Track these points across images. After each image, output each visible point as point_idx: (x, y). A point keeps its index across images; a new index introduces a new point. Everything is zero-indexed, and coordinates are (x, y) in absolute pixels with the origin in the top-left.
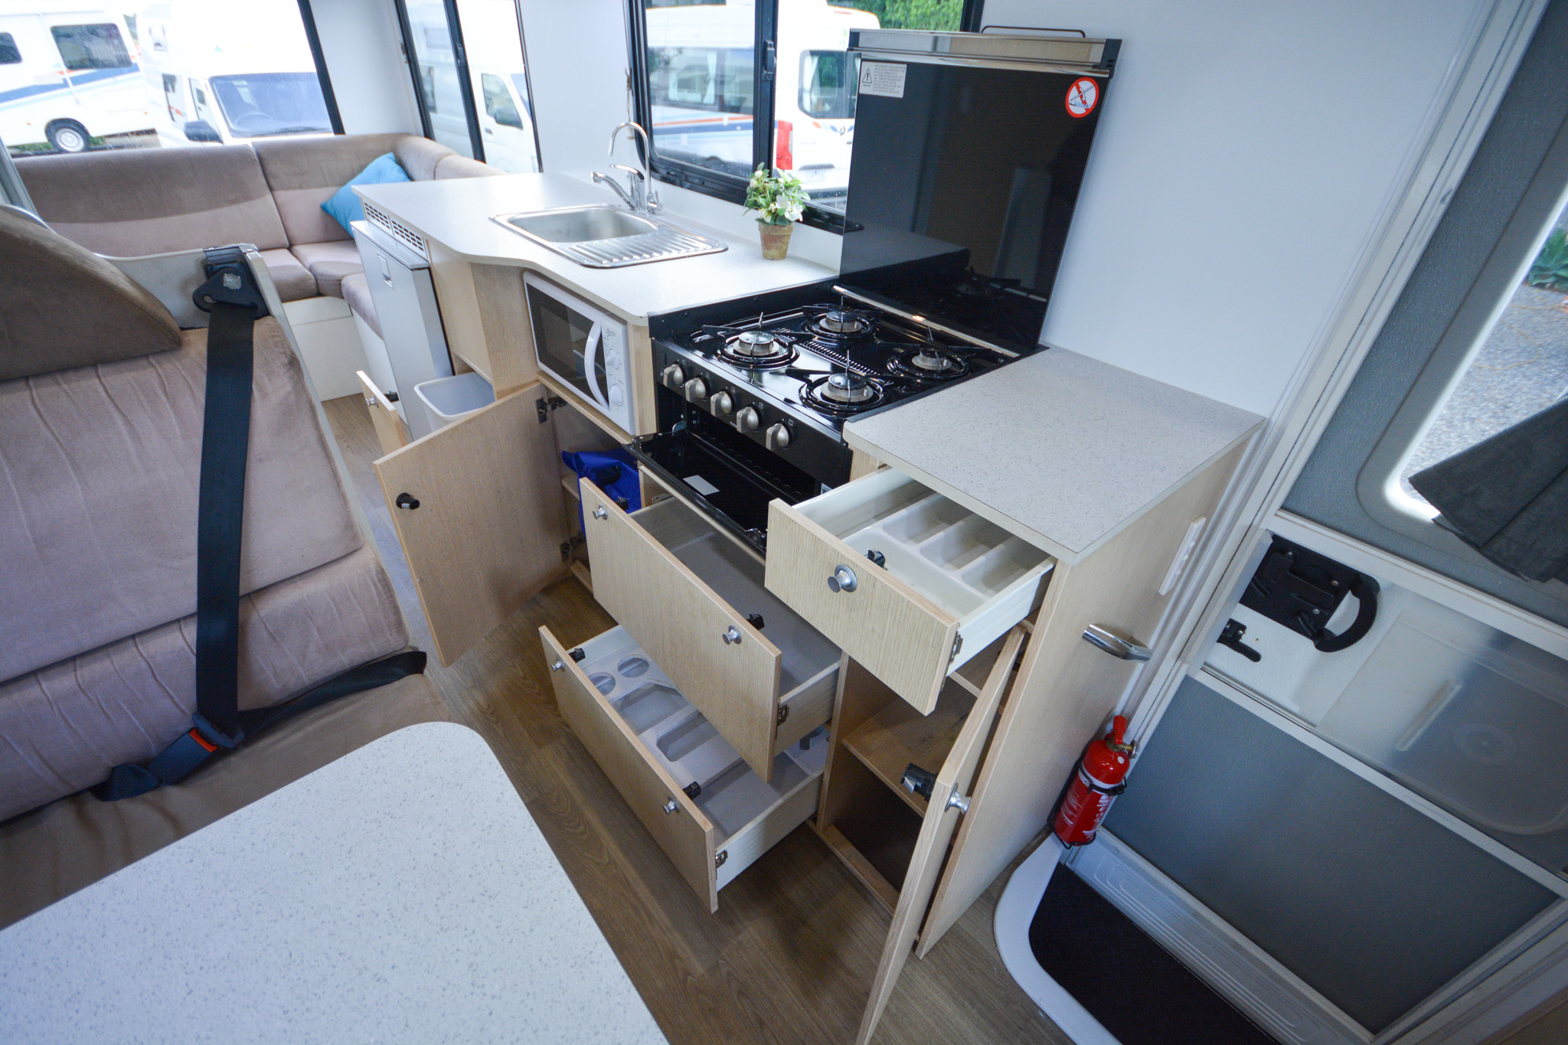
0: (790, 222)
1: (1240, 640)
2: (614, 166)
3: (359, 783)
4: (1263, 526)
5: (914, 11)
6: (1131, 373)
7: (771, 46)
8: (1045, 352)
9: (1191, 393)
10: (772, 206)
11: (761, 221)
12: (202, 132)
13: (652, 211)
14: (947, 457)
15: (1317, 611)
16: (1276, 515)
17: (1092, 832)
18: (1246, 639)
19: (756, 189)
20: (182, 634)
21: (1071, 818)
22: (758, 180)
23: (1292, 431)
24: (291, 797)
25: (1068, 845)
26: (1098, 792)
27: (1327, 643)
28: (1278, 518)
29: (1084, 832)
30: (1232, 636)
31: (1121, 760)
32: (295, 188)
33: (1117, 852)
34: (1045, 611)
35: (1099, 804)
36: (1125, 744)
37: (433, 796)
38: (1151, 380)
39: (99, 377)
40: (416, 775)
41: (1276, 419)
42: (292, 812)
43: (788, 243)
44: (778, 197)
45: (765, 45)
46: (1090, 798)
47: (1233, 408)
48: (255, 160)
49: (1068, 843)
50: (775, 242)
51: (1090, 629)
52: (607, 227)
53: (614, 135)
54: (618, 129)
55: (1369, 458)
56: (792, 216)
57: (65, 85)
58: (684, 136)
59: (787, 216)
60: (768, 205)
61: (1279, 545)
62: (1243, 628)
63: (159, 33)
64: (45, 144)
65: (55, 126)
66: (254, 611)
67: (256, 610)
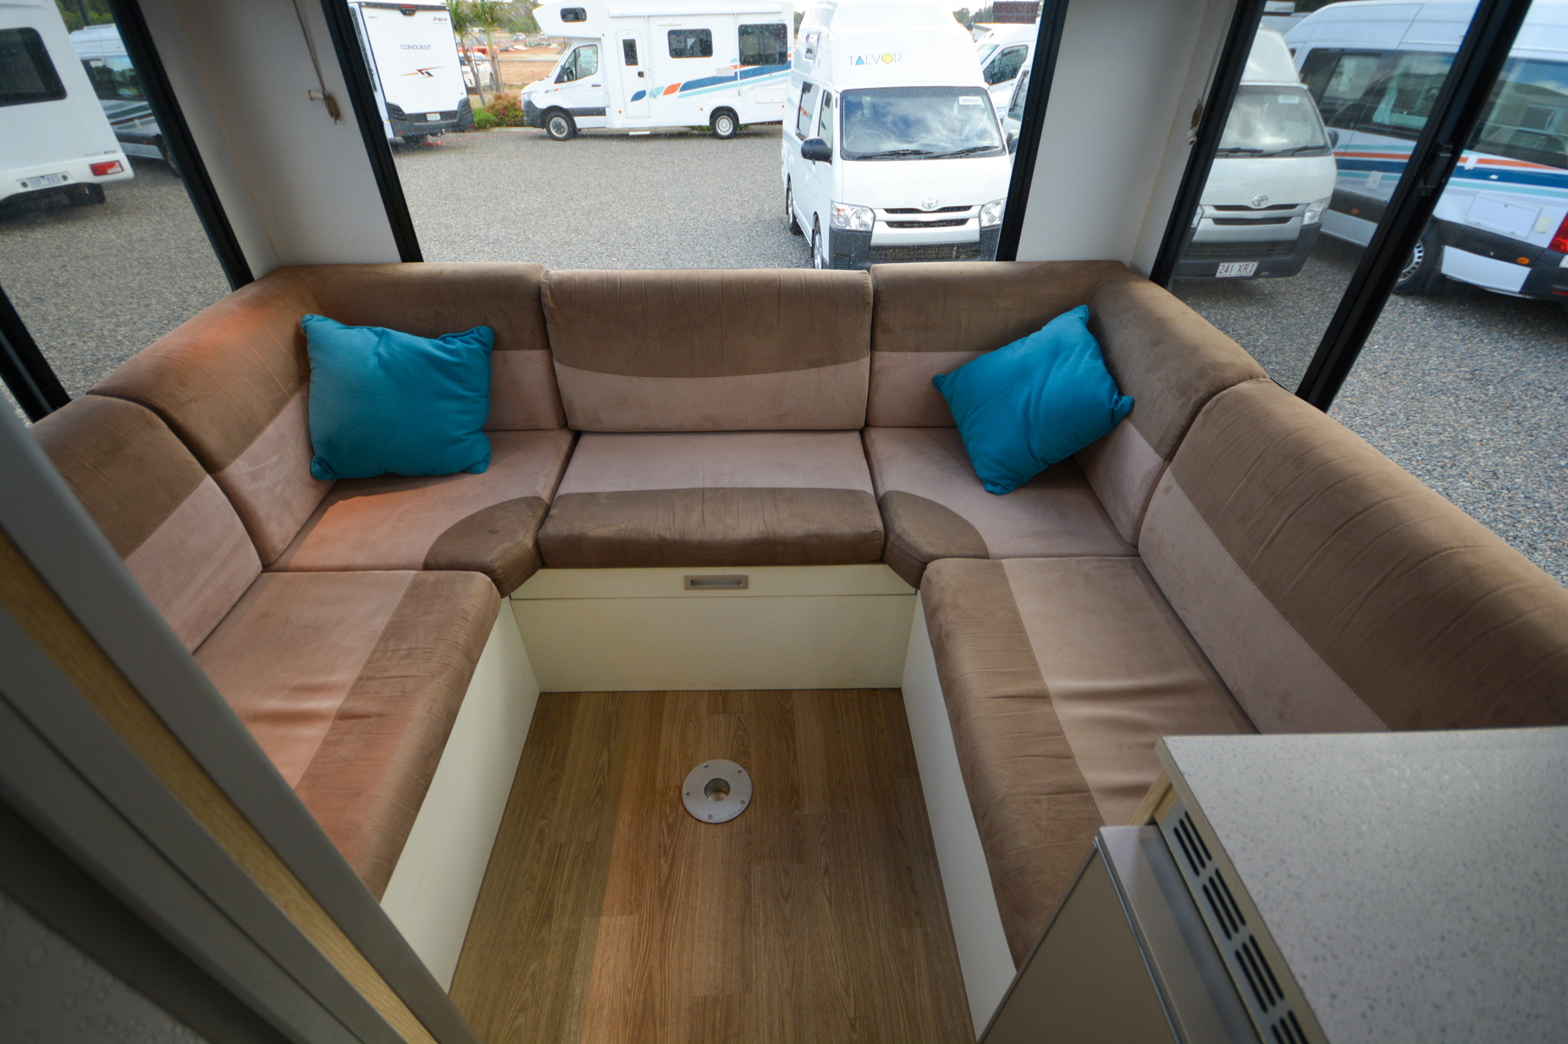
12: (816, 149)
32: (909, 350)
48: (869, 303)
57: (734, 78)
63: (813, 40)
64: (708, 128)
65: (718, 113)
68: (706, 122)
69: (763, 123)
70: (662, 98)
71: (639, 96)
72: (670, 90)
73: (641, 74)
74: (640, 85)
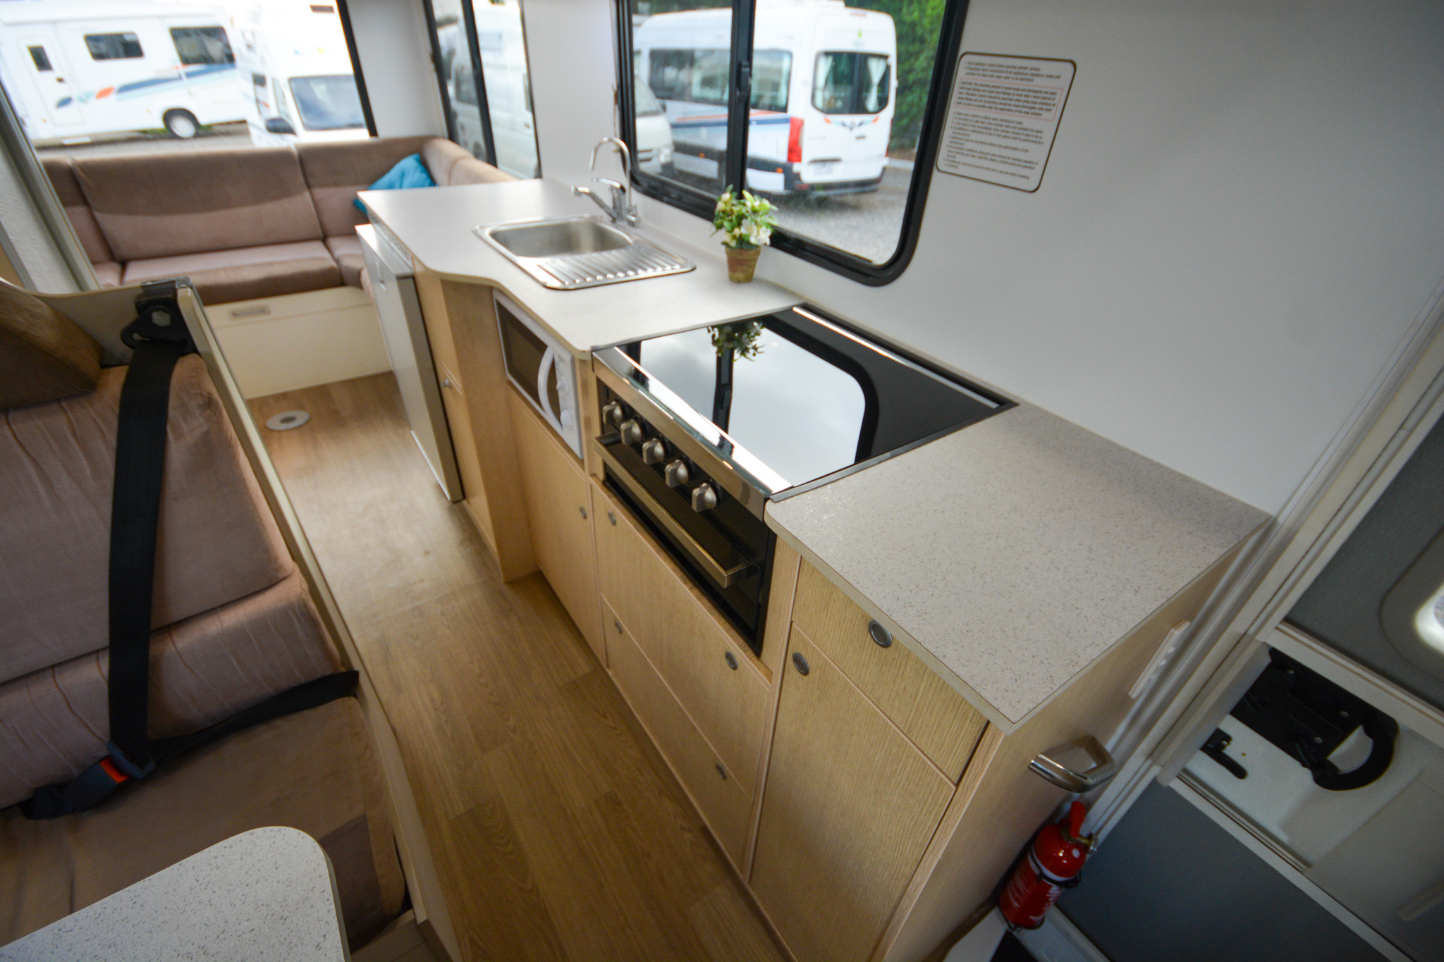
0: (757, 246)
1: (1224, 751)
2: (597, 180)
3: (185, 901)
4: (1261, 637)
5: (929, 11)
6: (1110, 443)
7: (745, 67)
8: (1012, 410)
9: (1180, 475)
10: (737, 231)
11: (725, 244)
12: (279, 125)
13: (632, 224)
14: (876, 558)
15: (1319, 740)
16: (1277, 628)
17: (1039, 918)
18: (1231, 751)
19: (724, 212)
20: (99, 667)
21: (1016, 899)
22: (726, 203)
23: (1304, 539)
24: (116, 909)
25: (1013, 925)
26: (1049, 883)
27: (1329, 778)
28: (1278, 632)
29: (1031, 917)
30: (1216, 746)
31: (1076, 853)
32: (328, 186)
33: (1067, 936)
34: (975, 766)
35: (1049, 893)
36: (1082, 837)
37: (253, 930)
38: (1134, 454)
39: (8, 423)
40: (243, 898)
41: (1285, 520)
42: (112, 930)
43: (754, 266)
44: (744, 222)
45: (739, 66)
46: (1041, 885)
47: (1231, 500)
48: (296, 160)
49: (1012, 923)
50: (741, 265)
51: (1038, 759)
52: (587, 238)
53: (596, 150)
54: (601, 144)
55: (1397, 581)
56: (759, 240)
57: (180, 78)
58: (704, 131)
59: (753, 240)
60: (732, 230)
61: (1279, 660)
62: (1228, 739)
63: (249, 36)
64: (162, 131)
65: (169, 115)
66: (170, 644)
67: (173, 642)
68: (159, 124)
69: (229, 123)
70: (95, 103)
71: (65, 102)
72: (104, 93)
73: (60, 80)
74: (63, 91)
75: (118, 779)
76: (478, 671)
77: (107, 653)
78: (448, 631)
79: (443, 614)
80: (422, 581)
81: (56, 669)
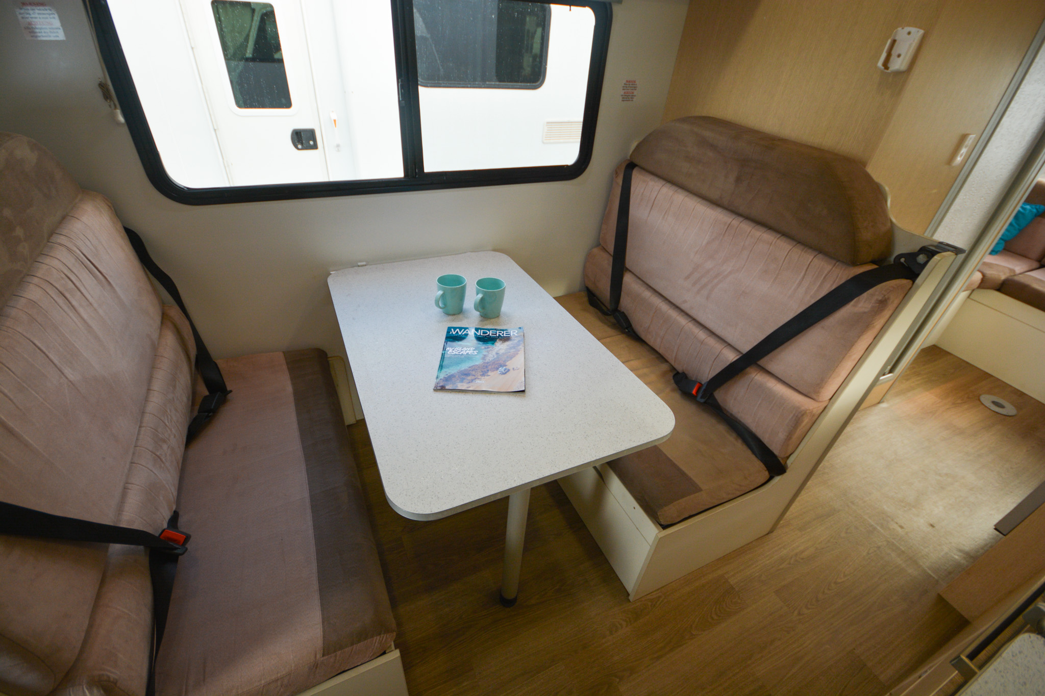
66: (756, 374)
67: (756, 375)
75: (694, 392)
76: (839, 581)
77: (741, 355)
78: (865, 554)
79: (879, 547)
80: (901, 527)
81: (729, 346)
